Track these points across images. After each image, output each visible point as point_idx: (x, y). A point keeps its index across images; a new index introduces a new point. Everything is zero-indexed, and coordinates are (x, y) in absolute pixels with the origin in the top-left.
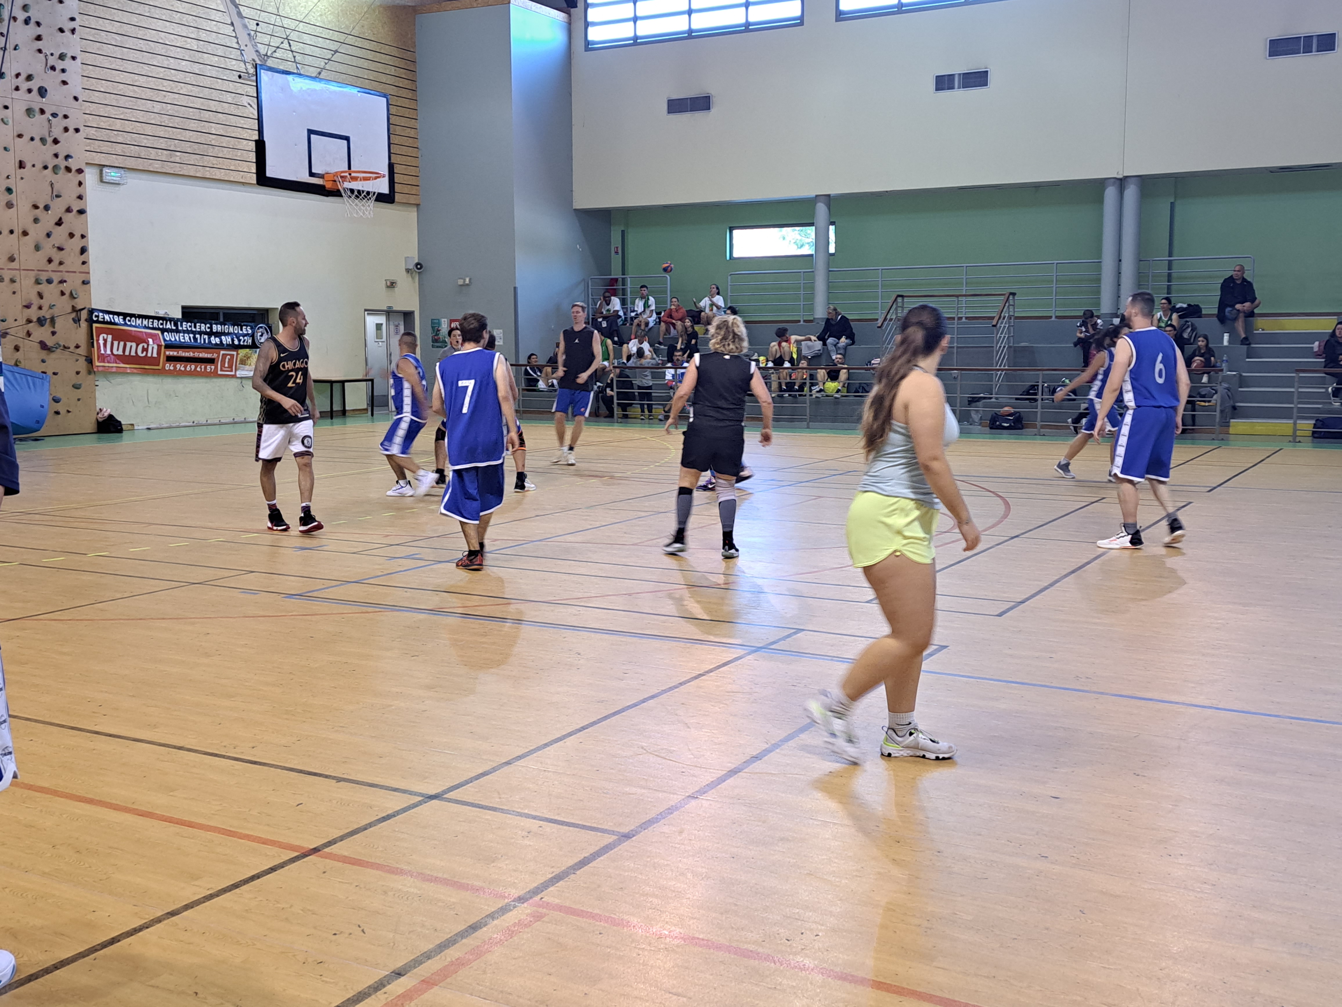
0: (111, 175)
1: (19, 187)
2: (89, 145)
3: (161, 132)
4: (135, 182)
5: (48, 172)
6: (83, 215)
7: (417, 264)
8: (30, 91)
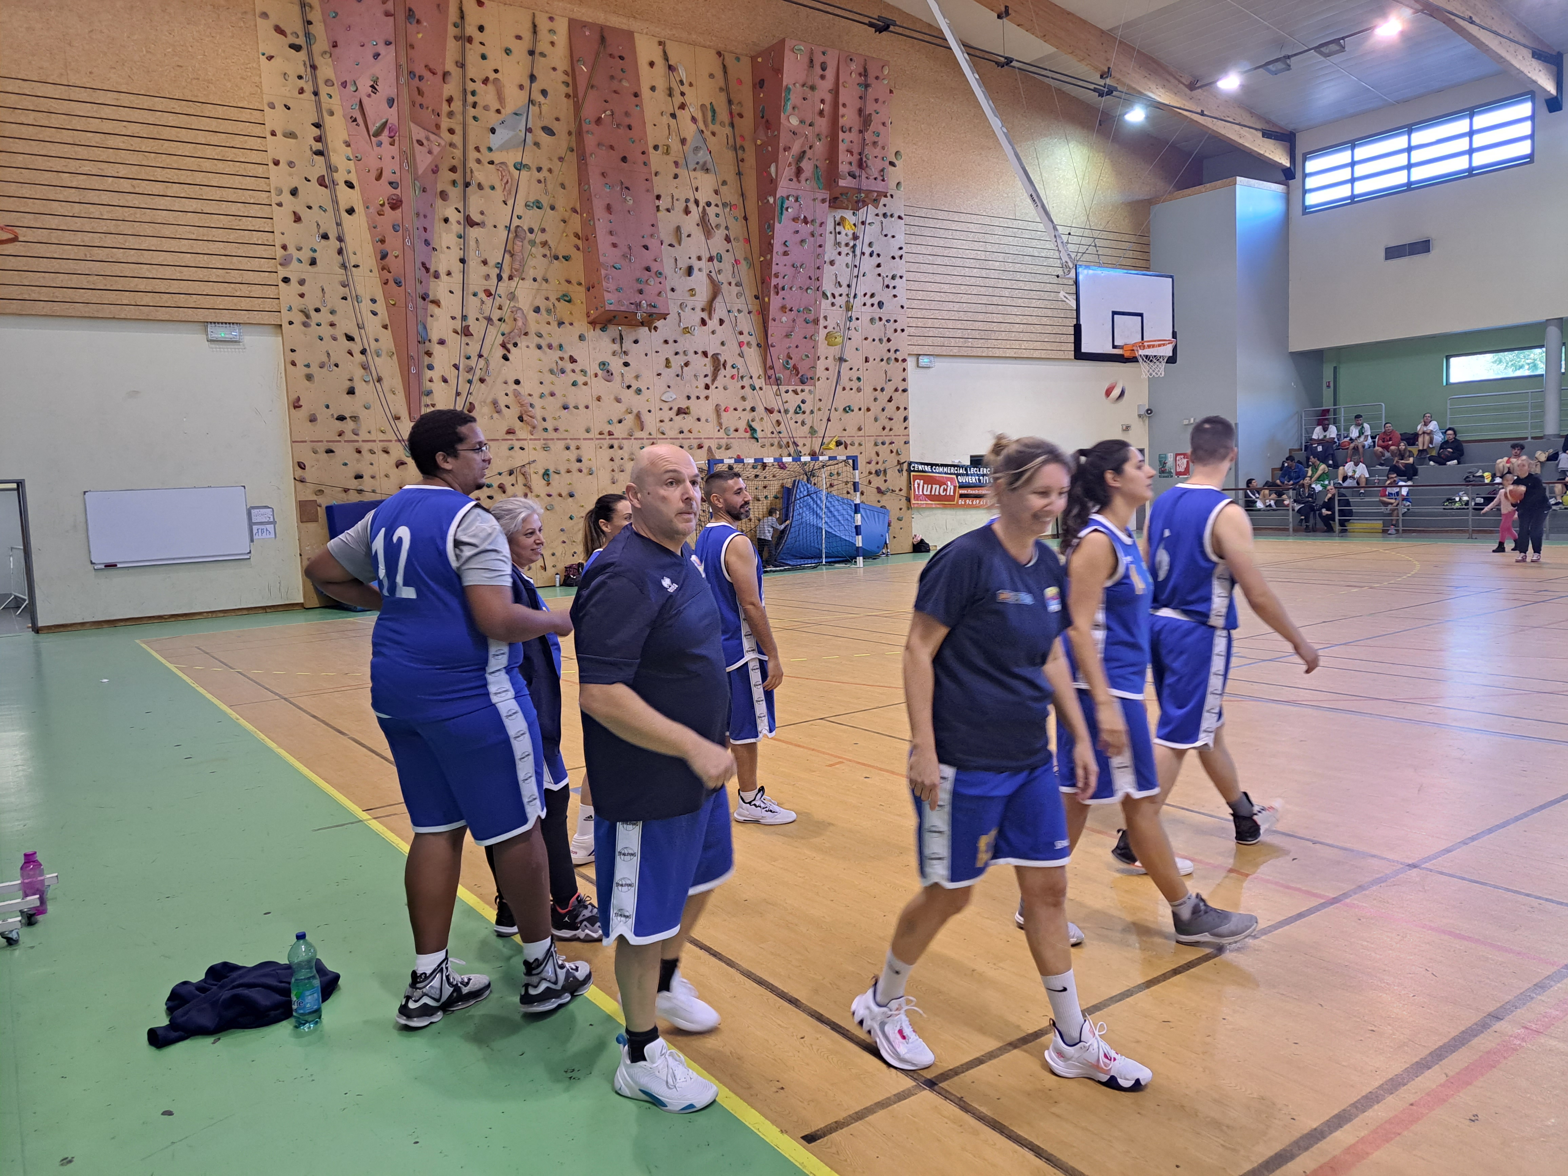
0: (924, 361)
1: (865, 376)
2: (910, 340)
3: (959, 325)
4: (940, 365)
5: (884, 363)
6: (905, 393)
7: (1148, 410)
8: (872, 305)
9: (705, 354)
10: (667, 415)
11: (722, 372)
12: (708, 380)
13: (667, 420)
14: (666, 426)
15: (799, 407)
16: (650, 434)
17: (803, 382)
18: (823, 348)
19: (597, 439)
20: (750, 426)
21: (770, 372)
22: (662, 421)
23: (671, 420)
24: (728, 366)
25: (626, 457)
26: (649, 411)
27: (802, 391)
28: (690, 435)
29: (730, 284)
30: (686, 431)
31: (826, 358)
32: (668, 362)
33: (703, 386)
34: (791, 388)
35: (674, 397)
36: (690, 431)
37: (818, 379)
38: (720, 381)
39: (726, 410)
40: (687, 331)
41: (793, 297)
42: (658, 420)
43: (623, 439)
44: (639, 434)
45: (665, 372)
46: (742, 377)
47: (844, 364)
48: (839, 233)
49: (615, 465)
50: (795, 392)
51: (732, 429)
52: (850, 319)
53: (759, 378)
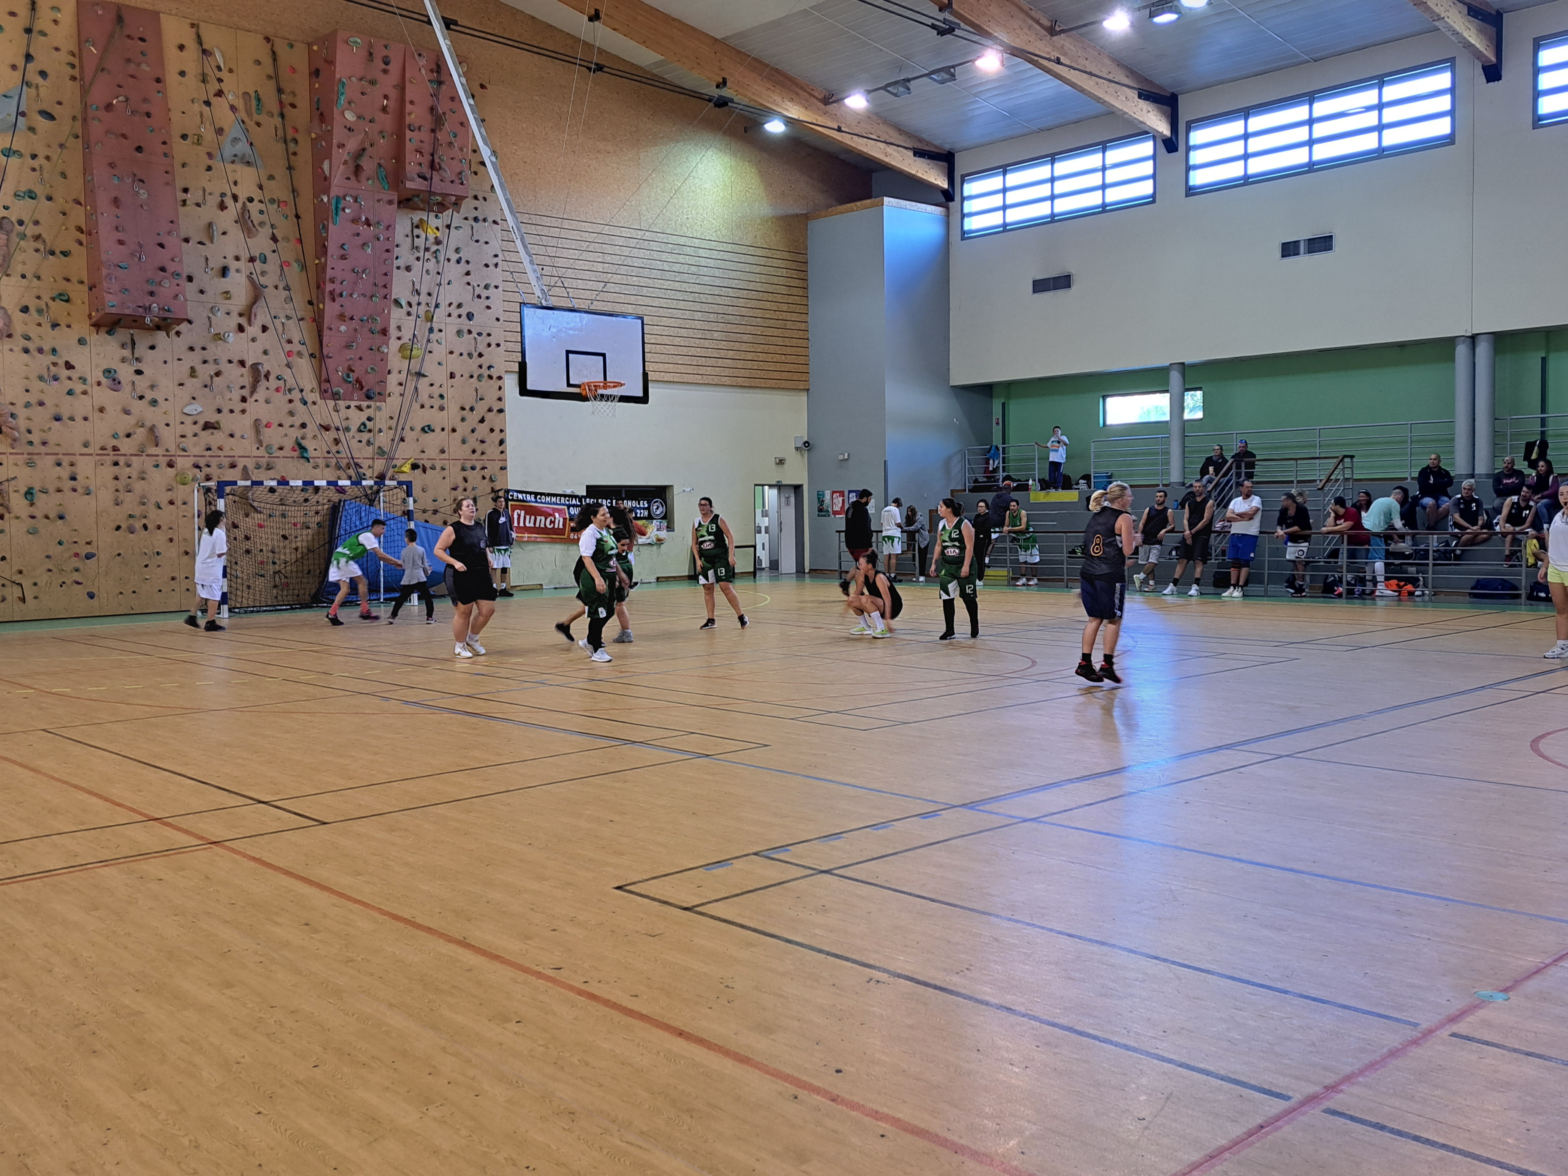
1: (449, 393)
2: (507, 355)
5: (474, 380)
6: (502, 414)
7: (806, 443)
8: (460, 316)
9: (242, 363)
10: (189, 429)
11: (263, 383)
12: (245, 392)
13: (190, 435)
14: (188, 443)
15: (364, 424)
16: (167, 450)
17: (369, 397)
18: (395, 361)
19: (98, 455)
20: (299, 445)
21: (325, 386)
22: (183, 436)
23: (195, 435)
24: (272, 378)
25: (134, 476)
26: (167, 425)
27: (369, 407)
28: (220, 453)
29: (276, 287)
30: (214, 447)
31: (400, 372)
32: (193, 372)
33: (239, 398)
34: (353, 404)
35: (200, 409)
36: (220, 449)
37: (389, 395)
38: (261, 394)
39: (268, 425)
40: (218, 337)
41: (356, 305)
42: (178, 435)
43: (131, 455)
44: (153, 450)
45: (190, 383)
46: (290, 390)
47: (423, 380)
48: (418, 237)
49: (120, 485)
50: (360, 408)
51: (275, 447)
52: (431, 330)
53: (312, 391)
